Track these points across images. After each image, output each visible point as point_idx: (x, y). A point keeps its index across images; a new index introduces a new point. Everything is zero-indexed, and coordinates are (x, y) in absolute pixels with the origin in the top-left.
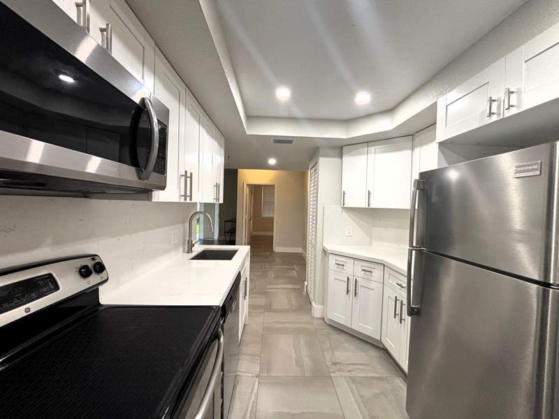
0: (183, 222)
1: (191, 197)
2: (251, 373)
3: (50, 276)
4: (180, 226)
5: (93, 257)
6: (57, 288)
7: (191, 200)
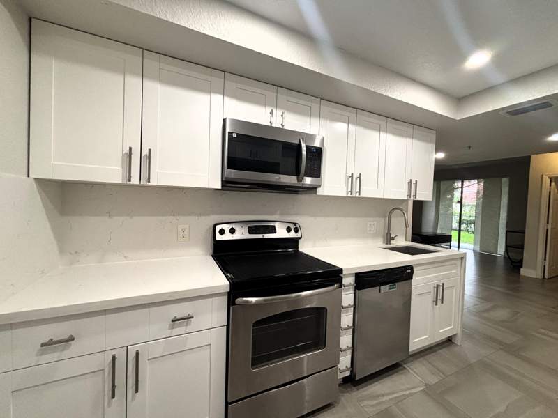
0: (385, 217)
1: (359, 192)
2: (421, 378)
3: (274, 226)
4: (383, 220)
5: (295, 224)
6: (275, 232)
7: (359, 194)
